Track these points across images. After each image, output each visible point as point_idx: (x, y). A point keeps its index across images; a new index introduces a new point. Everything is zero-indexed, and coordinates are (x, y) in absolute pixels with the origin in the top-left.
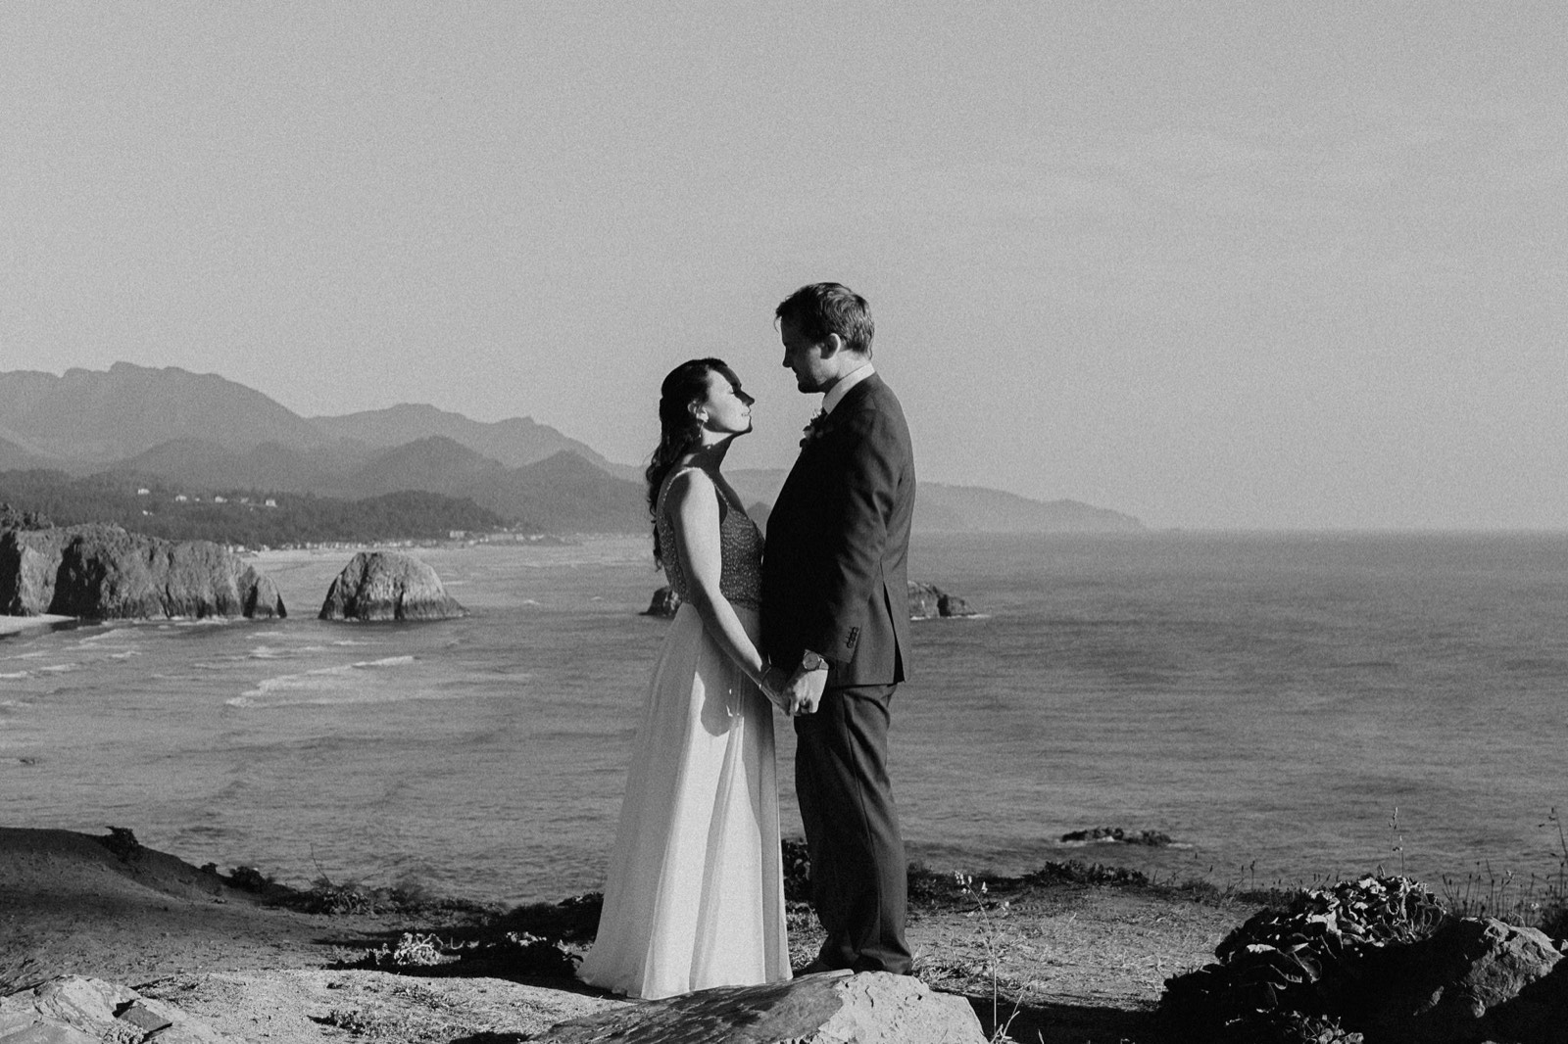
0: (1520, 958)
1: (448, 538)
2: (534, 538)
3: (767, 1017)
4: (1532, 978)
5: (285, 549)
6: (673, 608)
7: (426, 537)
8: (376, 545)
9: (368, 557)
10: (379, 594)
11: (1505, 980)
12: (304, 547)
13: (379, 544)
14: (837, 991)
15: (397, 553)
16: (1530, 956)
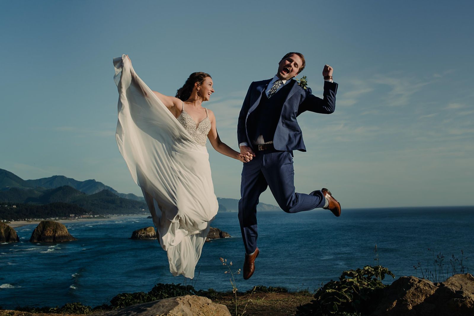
0: (423, 288)
1: (69, 217)
2: (96, 216)
3: (150, 309)
4: (428, 295)
5: (19, 221)
6: (139, 237)
7: (63, 216)
8: (47, 219)
9: (45, 223)
10: (48, 234)
11: (418, 297)
12: (25, 220)
13: (48, 219)
14: (177, 300)
15: (54, 221)
16: (427, 288)
